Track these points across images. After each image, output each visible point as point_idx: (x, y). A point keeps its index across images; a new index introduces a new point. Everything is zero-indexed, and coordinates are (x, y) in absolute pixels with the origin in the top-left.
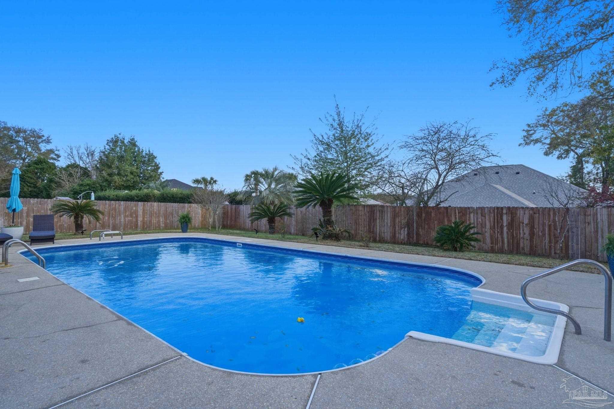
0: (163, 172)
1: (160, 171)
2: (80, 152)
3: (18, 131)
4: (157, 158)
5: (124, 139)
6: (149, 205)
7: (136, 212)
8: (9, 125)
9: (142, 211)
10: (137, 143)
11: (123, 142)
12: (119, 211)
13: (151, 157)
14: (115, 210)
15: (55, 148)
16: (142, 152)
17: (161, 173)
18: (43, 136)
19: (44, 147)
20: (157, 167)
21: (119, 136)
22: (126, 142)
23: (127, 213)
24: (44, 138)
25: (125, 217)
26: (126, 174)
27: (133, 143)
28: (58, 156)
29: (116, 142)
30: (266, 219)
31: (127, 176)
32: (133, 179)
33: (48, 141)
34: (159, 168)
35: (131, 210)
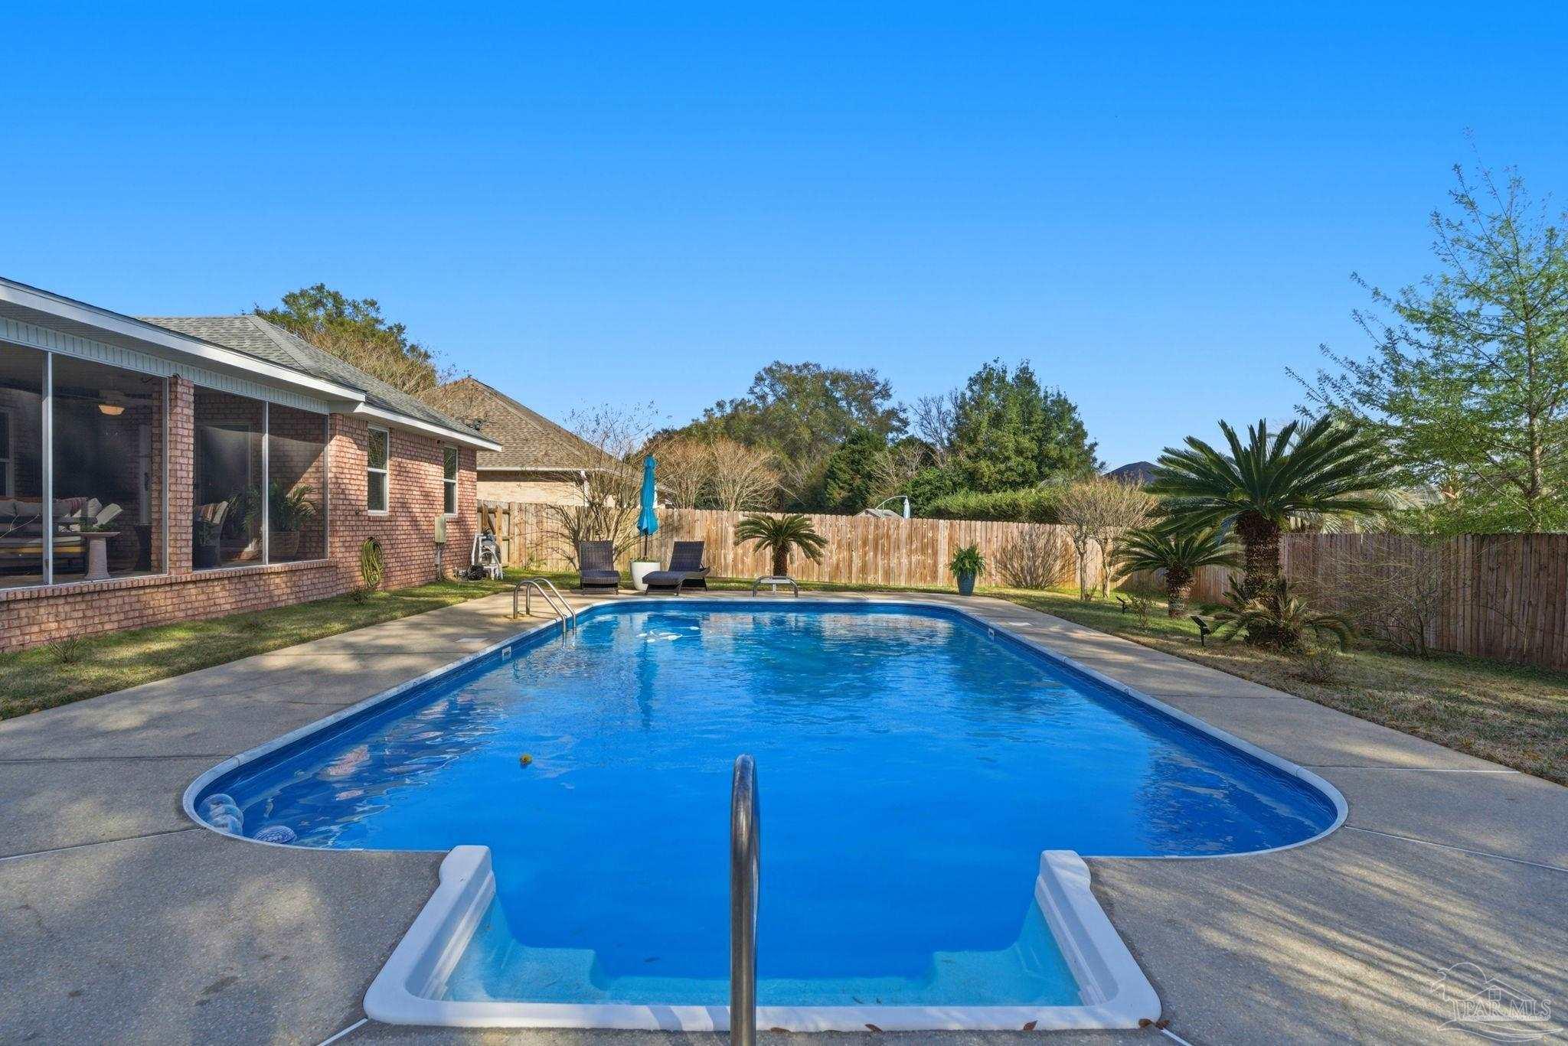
0: (1096, 444)
1: (1088, 442)
2: (944, 409)
3: (837, 378)
4: (1077, 410)
5: (1005, 372)
6: (963, 526)
7: (934, 543)
8: (824, 368)
9: (947, 540)
10: (1034, 378)
11: (1002, 379)
12: (898, 539)
13: (1062, 409)
14: (888, 537)
15: (897, 407)
16: (1046, 397)
17: (1092, 447)
18: (877, 384)
19: (883, 406)
20: (1078, 433)
21: (993, 365)
22: (1009, 378)
23: (914, 547)
24: (878, 388)
25: (910, 553)
26: (1006, 454)
27: (1026, 379)
28: (906, 423)
29: (987, 380)
30: (1164, 571)
31: (1008, 458)
32: (1022, 465)
33: (885, 394)
34: (1085, 435)
35: (923, 537)
